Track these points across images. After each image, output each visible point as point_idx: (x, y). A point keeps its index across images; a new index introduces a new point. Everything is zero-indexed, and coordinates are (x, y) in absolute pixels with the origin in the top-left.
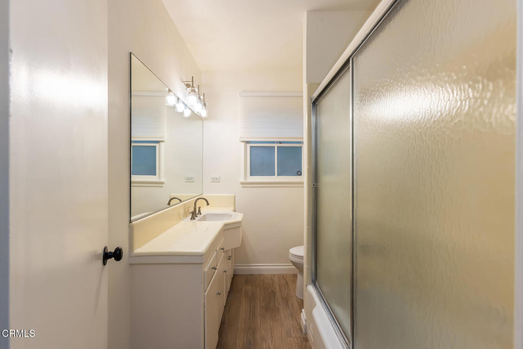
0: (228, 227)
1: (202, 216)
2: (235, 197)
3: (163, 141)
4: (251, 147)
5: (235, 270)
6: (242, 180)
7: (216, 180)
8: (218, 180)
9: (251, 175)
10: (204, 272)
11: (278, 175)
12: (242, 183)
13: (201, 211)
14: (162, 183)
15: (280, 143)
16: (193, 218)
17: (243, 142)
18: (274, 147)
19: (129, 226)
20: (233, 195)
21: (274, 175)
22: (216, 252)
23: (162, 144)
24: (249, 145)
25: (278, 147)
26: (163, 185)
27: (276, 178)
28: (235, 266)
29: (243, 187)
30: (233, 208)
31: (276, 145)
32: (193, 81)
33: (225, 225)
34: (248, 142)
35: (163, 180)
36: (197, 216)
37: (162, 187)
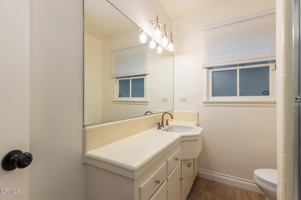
0: (184, 139)
1: (168, 126)
2: (198, 113)
3: (148, 74)
4: (213, 72)
5: (198, 173)
6: (205, 100)
7: (183, 100)
8: (185, 100)
9: (213, 96)
10: (140, 188)
11: (240, 95)
12: (205, 103)
13: (169, 123)
14: (147, 102)
15: (243, 65)
16: (159, 128)
17: (205, 68)
18: (236, 70)
19: (83, 130)
20: (197, 112)
21: (236, 95)
22: (165, 163)
23: (147, 76)
24: (211, 71)
25: (240, 70)
26: (148, 104)
27: (238, 98)
28: (198, 170)
29: (205, 106)
30: (196, 123)
31: (238, 68)
32: (157, 19)
33: (182, 137)
34: (210, 68)
35: (148, 100)
36: (164, 127)
37: (147, 105)
